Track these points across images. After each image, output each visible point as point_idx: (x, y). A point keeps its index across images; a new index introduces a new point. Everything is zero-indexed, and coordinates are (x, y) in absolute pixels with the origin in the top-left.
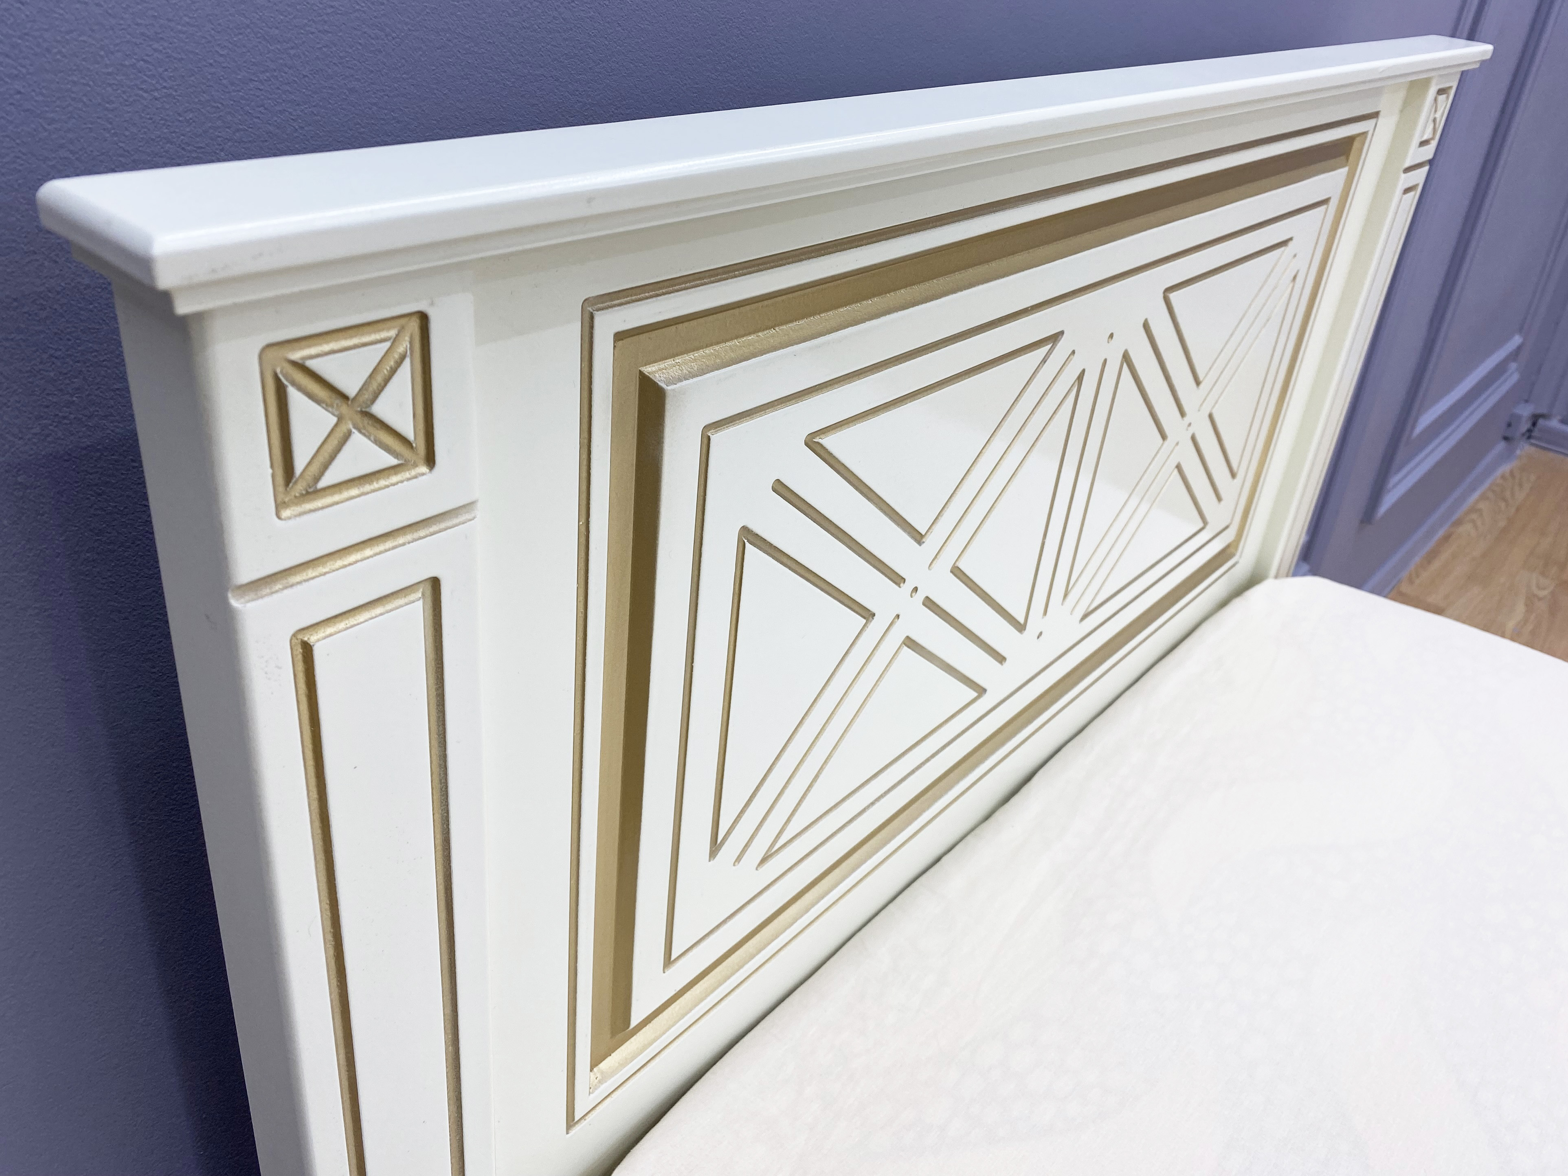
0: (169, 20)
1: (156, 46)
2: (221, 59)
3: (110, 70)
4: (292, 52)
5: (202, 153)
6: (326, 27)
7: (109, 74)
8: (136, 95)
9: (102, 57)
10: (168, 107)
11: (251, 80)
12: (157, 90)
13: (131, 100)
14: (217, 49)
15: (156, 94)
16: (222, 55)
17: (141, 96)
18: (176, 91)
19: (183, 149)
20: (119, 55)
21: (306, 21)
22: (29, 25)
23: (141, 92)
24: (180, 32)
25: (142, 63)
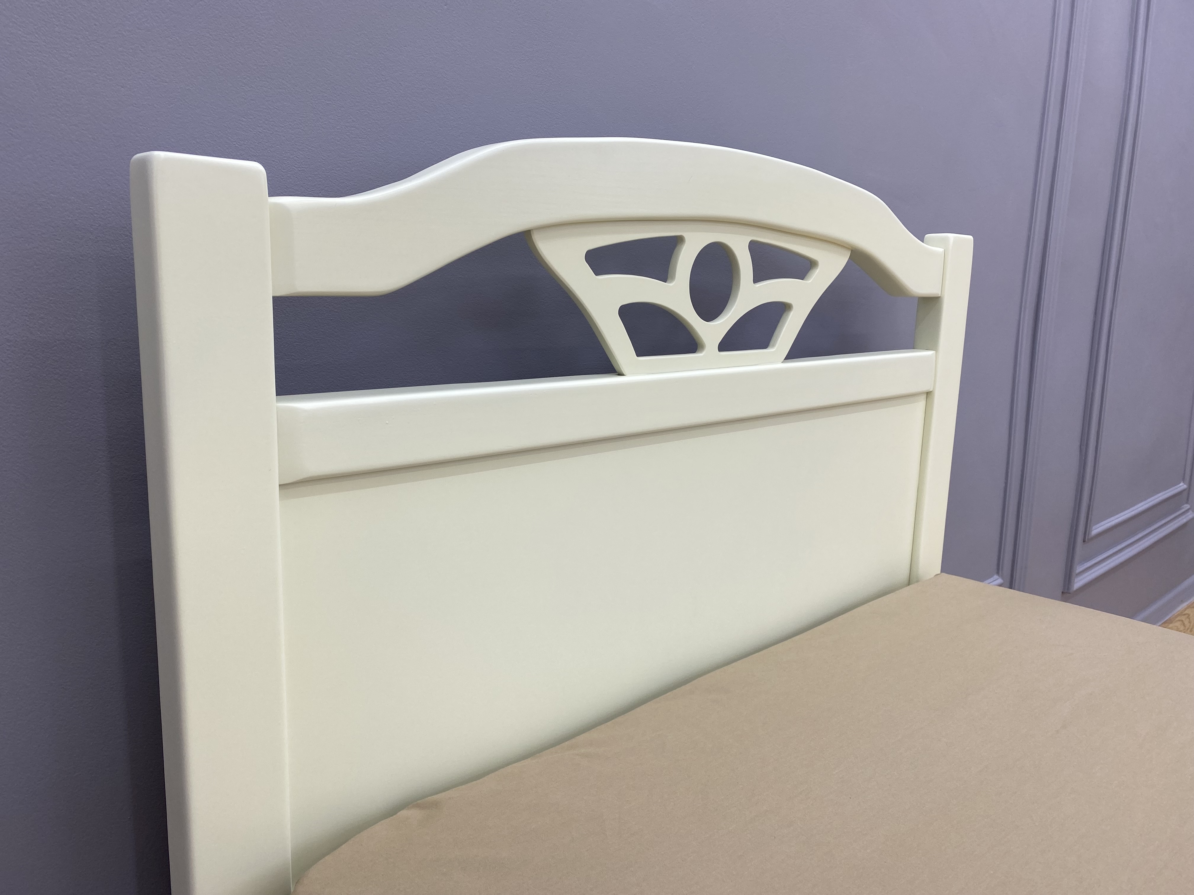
0: (307, 145)
1: (301, 153)
2: (323, 160)
3: (285, 158)
4: (348, 162)
5: (313, 192)
6: (361, 155)
7: (285, 160)
8: (293, 168)
9: (283, 154)
10: (303, 174)
11: (333, 169)
12: (300, 168)
13: (291, 170)
14: (322, 157)
15: (299, 169)
16: (323, 159)
17: (295, 169)
18: (306, 169)
19: (307, 190)
20: (289, 154)
21: (354, 151)
22: (261, 140)
23: (294, 168)
24: (310, 149)
25: (296, 158)
